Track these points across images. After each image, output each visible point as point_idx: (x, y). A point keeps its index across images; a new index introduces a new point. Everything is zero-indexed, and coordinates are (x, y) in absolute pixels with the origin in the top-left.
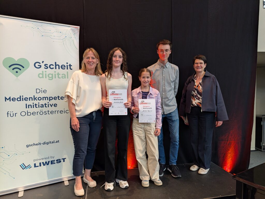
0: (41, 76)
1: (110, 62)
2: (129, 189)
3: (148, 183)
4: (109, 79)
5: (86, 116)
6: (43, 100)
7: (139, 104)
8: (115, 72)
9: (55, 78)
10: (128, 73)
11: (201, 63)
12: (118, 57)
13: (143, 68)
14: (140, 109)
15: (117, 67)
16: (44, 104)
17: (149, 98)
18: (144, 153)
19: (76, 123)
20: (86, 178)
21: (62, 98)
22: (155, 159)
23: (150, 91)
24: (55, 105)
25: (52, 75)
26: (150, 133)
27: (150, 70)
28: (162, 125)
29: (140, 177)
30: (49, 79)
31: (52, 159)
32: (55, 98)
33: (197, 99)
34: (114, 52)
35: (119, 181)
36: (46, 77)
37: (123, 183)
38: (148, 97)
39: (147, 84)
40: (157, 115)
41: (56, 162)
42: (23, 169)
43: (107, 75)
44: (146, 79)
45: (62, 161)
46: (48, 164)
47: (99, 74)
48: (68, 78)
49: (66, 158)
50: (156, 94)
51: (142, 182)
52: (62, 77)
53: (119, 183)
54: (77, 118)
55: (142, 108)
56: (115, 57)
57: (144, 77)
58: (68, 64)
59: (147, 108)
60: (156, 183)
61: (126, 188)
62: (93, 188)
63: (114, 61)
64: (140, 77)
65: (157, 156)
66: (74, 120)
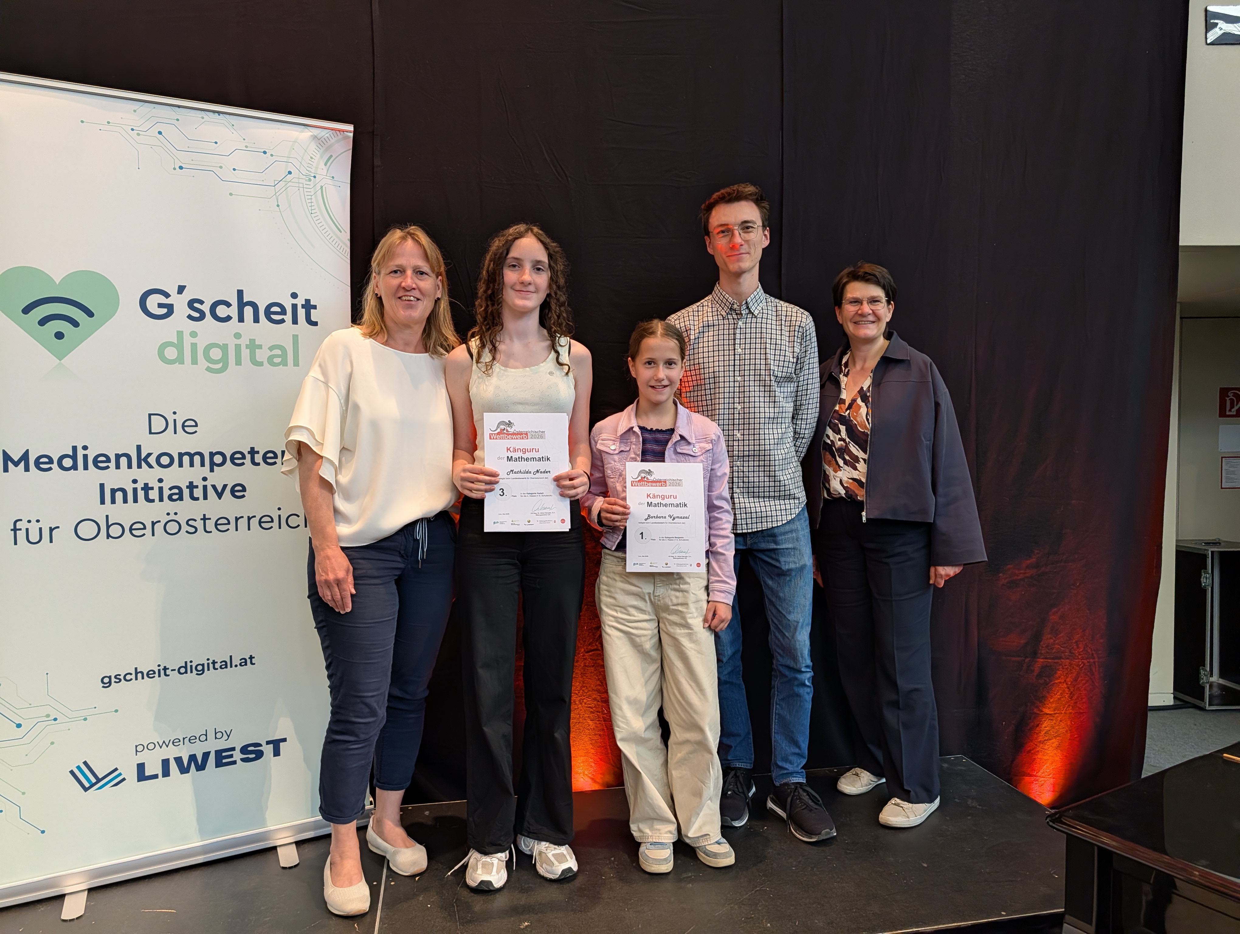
0: (171, 353)
1: (490, 292)
2: (577, 883)
3: (668, 853)
4: (484, 369)
5: (383, 544)
6: (181, 465)
7: (628, 484)
8: (516, 340)
9: (238, 362)
10: (573, 341)
11: (873, 300)
12: (528, 266)
13: (650, 318)
14: (632, 510)
15: (522, 313)
16: (184, 486)
17: (674, 456)
18: (653, 716)
19: (341, 574)
20: (381, 834)
21: (270, 458)
22: (702, 745)
23: (679, 423)
24: (239, 490)
25: (224, 348)
26: (684, 618)
27: (678, 326)
28: (734, 583)
29: (633, 827)
30: (208, 369)
31: (222, 744)
32: (237, 459)
33: (846, 462)
34: (508, 246)
35: (533, 847)
36: (194, 361)
37: (550, 855)
38: (669, 452)
39: (666, 395)
40: (713, 540)
41: (237, 755)
42: (86, 789)
43: (475, 351)
44: (663, 372)
45: (268, 750)
46: (201, 767)
47: (442, 346)
48: (296, 364)
49: (284, 740)
50: (706, 439)
51: (642, 849)
52: (270, 360)
53: (531, 856)
54: (343, 549)
55: (640, 504)
56: (514, 266)
57: (651, 362)
58: (300, 301)
59: (666, 505)
60: (708, 854)
61: (567, 877)
62: (413, 876)
63: (512, 288)
64: (633, 359)
65: (711, 730)
66: (328, 558)
